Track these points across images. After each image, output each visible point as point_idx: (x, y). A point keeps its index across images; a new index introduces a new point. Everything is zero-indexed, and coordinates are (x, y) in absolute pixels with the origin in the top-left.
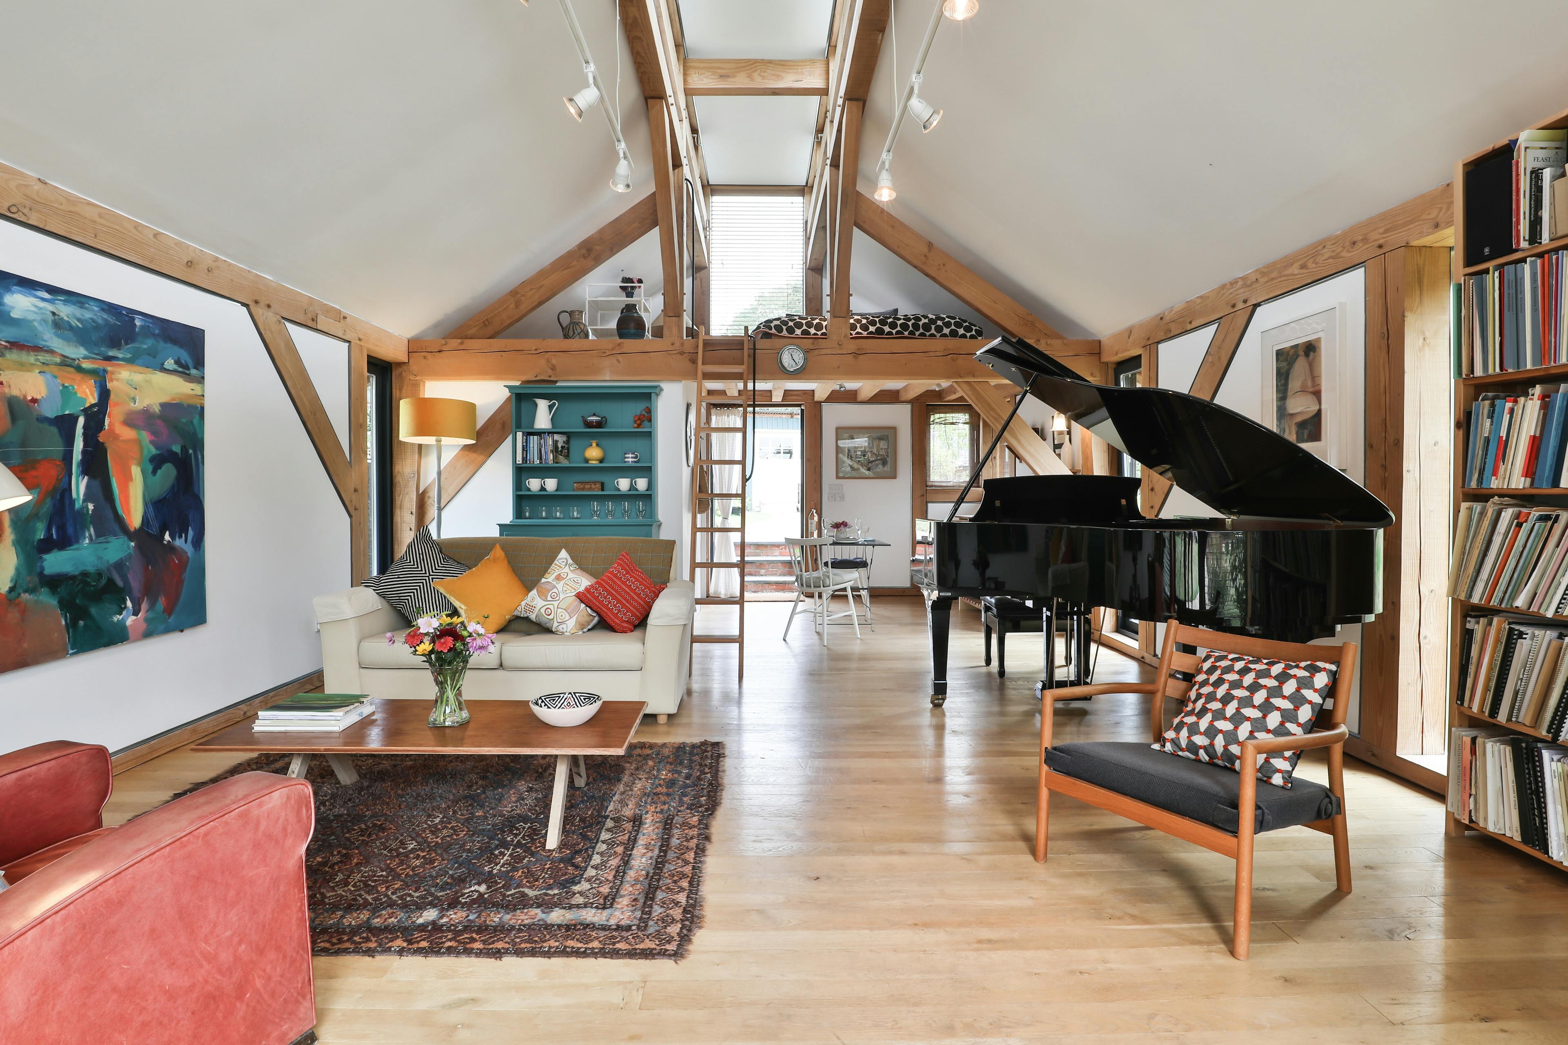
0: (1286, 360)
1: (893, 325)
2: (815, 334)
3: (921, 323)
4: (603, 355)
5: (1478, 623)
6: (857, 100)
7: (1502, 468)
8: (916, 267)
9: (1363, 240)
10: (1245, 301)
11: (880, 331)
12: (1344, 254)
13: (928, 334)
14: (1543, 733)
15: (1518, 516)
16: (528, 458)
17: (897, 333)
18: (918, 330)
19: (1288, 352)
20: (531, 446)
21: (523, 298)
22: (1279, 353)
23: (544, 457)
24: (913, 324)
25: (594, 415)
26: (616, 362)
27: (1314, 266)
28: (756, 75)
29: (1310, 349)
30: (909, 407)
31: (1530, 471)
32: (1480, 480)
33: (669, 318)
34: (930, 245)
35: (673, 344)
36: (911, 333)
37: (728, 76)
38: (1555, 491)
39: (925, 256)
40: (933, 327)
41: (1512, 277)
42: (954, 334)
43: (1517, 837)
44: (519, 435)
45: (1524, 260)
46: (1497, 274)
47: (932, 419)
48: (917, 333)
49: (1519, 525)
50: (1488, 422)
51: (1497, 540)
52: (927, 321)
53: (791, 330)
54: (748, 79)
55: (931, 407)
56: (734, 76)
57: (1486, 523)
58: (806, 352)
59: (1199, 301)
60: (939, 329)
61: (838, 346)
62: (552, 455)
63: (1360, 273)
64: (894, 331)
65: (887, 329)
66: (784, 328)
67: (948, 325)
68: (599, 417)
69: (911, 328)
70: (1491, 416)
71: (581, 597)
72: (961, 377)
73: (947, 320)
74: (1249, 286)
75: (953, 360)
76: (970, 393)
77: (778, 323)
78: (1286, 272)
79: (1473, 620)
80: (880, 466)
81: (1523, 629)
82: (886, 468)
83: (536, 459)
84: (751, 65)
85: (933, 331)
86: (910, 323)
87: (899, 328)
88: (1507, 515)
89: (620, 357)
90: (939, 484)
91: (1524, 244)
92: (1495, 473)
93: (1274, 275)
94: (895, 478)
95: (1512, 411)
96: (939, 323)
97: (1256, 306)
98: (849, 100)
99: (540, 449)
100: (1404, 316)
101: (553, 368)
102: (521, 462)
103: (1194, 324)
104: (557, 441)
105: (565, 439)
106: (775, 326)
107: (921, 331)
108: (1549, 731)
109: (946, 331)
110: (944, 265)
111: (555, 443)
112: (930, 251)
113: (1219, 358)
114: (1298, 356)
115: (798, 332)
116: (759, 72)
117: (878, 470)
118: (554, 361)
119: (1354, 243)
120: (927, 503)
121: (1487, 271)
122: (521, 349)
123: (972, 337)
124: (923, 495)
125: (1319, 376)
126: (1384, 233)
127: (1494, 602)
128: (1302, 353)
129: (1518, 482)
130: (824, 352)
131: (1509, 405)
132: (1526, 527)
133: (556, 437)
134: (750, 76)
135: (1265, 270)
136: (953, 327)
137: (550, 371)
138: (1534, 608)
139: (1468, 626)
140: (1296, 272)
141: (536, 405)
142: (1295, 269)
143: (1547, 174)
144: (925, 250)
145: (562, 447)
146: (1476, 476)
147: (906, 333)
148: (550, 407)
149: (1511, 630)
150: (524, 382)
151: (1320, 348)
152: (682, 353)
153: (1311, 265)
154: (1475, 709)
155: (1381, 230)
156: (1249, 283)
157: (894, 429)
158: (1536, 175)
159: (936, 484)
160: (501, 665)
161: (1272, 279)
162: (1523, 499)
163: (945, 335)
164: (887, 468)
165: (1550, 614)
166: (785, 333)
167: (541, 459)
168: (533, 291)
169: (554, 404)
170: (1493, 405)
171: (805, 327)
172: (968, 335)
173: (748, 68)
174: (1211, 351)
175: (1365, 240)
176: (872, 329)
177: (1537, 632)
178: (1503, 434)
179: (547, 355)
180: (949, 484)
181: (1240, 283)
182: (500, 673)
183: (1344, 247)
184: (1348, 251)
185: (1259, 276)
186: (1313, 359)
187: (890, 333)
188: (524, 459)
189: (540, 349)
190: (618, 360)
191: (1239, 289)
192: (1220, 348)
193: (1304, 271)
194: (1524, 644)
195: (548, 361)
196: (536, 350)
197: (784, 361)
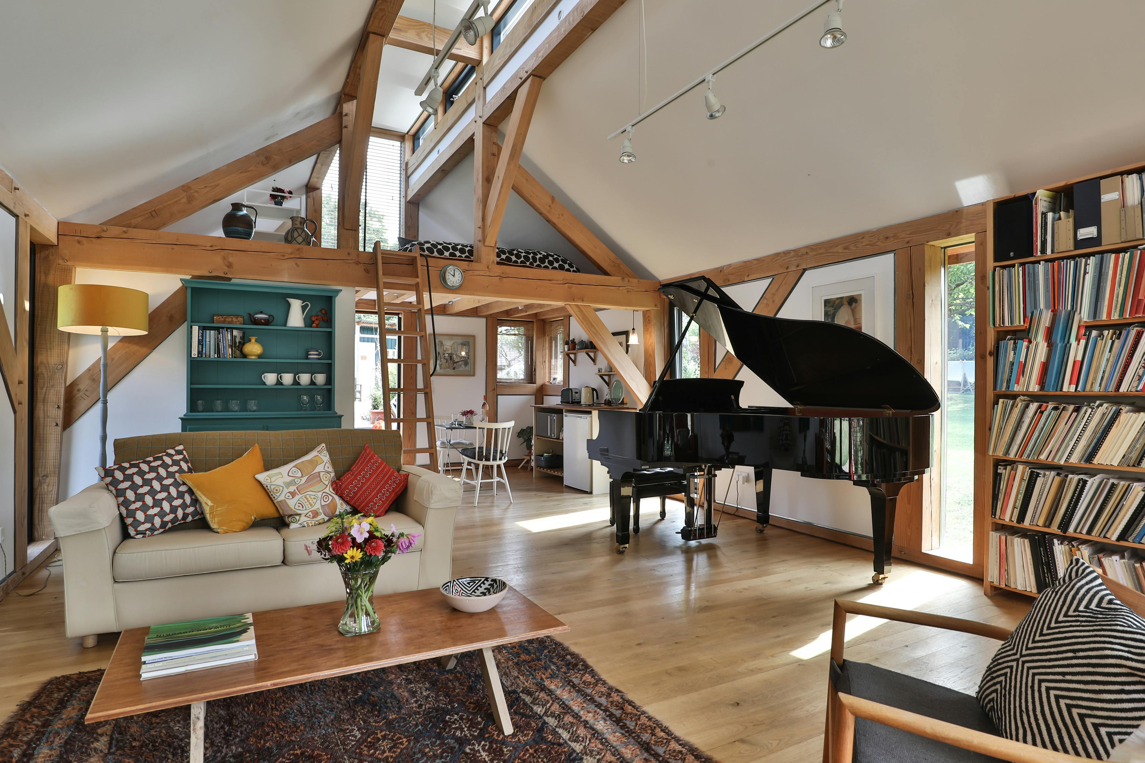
0: (833, 306)
1: (518, 256)
3: (538, 257)
4: (283, 258)
5: (1005, 469)
6: (540, 77)
7: (1022, 379)
8: (540, 213)
9: (893, 237)
10: (798, 266)
11: (508, 259)
12: (879, 243)
13: (543, 265)
14: (1054, 529)
15: (1040, 407)
16: (204, 352)
17: (522, 262)
18: (536, 262)
19: (834, 302)
20: (208, 340)
21: (196, 196)
22: (827, 302)
23: (222, 352)
24: (532, 257)
27: (855, 248)
28: (423, 35)
29: (853, 301)
30: (485, 320)
31: (1042, 382)
32: (1008, 387)
33: (346, 231)
34: (555, 199)
35: (348, 255)
36: (531, 264)
37: (400, 30)
38: (1059, 393)
39: (551, 207)
40: (547, 260)
41: (1032, 271)
42: (561, 268)
43: (1035, 590)
44: (195, 329)
45: (1038, 262)
46: (1021, 268)
47: (499, 330)
48: (535, 264)
49: (1042, 413)
50: (1012, 353)
51: (1027, 421)
52: (541, 256)
53: (440, 252)
54: (417, 37)
55: (500, 321)
56: (405, 32)
57: (1016, 411)
58: (464, 271)
59: (755, 262)
60: (551, 263)
61: (487, 269)
62: (230, 350)
63: (891, 256)
64: (519, 261)
65: (514, 258)
66: (435, 250)
67: (557, 260)
68: (266, 314)
69: (531, 260)
70: (1015, 349)
72: (574, 300)
73: (555, 256)
74: (800, 256)
75: (569, 287)
76: (578, 313)
77: (429, 245)
79: (1002, 467)
80: (463, 366)
81: (1038, 471)
83: (212, 353)
84: (420, 25)
85: (546, 264)
86: (530, 256)
87: (522, 259)
88: (1034, 406)
89: (299, 262)
90: (504, 381)
91: (1039, 253)
92: (1017, 382)
93: (821, 251)
94: (474, 376)
95: (1028, 348)
96: (551, 258)
97: (805, 270)
99: (218, 345)
100: (924, 286)
101: (230, 266)
102: (196, 356)
103: (750, 278)
104: (235, 336)
106: (427, 248)
107: (538, 263)
108: (1058, 529)
109: (556, 265)
110: (564, 216)
111: (233, 338)
112: (553, 202)
113: (773, 301)
114: (842, 305)
115: (447, 254)
116: (426, 33)
117: (461, 369)
118: (231, 259)
119: (887, 238)
120: (497, 395)
121: (1013, 266)
122: (195, 244)
123: (574, 271)
124: (494, 388)
125: (861, 318)
126: (910, 234)
127: (1012, 456)
128: (846, 303)
129: (1034, 388)
130: (477, 273)
131: (1025, 344)
132: (1046, 413)
133: (235, 332)
134: (418, 35)
135: (814, 247)
136: (561, 263)
137: (226, 268)
138: (1050, 459)
139: (999, 471)
140: (840, 251)
142: (839, 249)
143: (1050, 215)
144: (549, 201)
145: (239, 342)
146: (1005, 384)
147: (528, 263)
148: (304, 308)
149: (1032, 472)
150: (194, 277)
151: (861, 301)
152: (358, 263)
153: (852, 247)
154: (1008, 519)
155: (908, 232)
156: (800, 254)
157: (473, 337)
158: (1044, 215)
159: (502, 381)
160: (284, 561)
161: (821, 254)
162: (1033, 398)
163: (555, 268)
164: (468, 368)
165: (1062, 462)
166: (435, 254)
167: (219, 353)
168: (207, 189)
169: (307, 305)
170: (1015, 343)
171: (451, 251)
172: (572, 269)
173: (418, 27)
174: (767, 295)
175: (895, 237)
177: (1047, 473)
178: (1022, 359)
179: (223, 253)
180: (511, 381)
181: (792, 254)
182: (284, 569)
183: (879, 240)
184: (882, 242)
185: (809, 251)
186: (855, 307)
187: (516, 262)
188: (200, 353)
189: (216, 246)
190: (296, 264)
191: (791, 257)
192: (773, 295)
193: (847, 251)
194: (1039, 481)
195: (224, 258)
196: (211, 246)
197: (447, 277)
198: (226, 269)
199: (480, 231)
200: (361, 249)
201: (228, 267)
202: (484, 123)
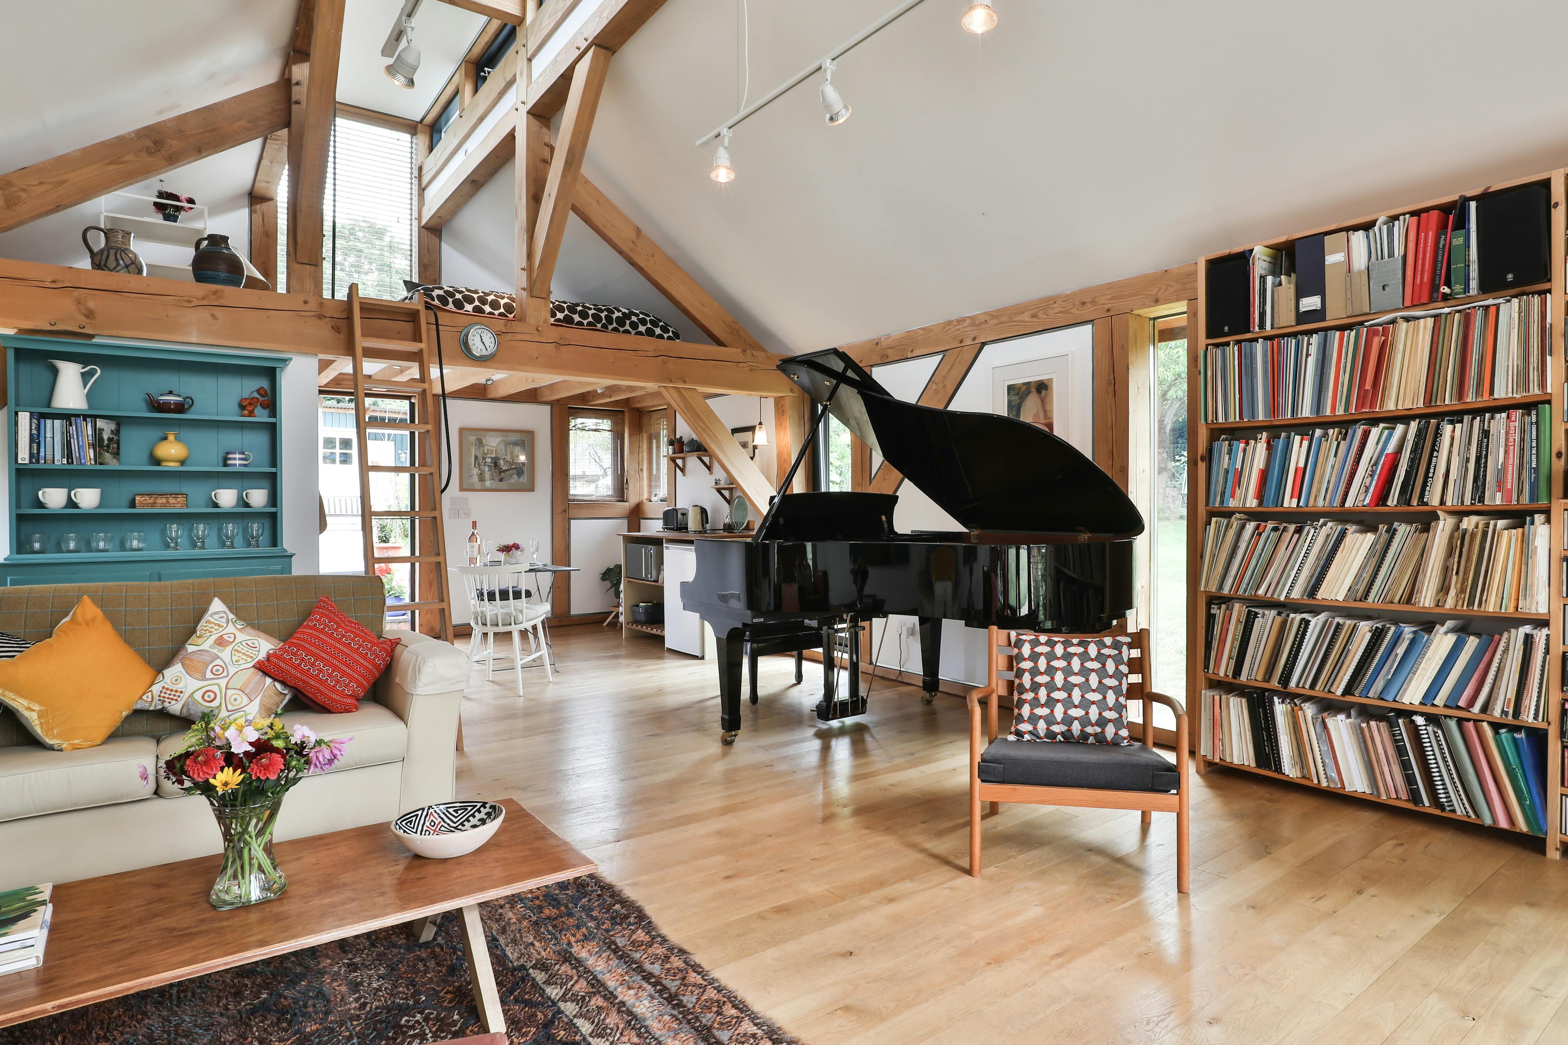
0: (1018, 394)
1: (584, 315)
2: (490, 313)
3: (614, 316)
4: (187, 304)
5: (1220, 608)
6: (606, 48)
7: (1238, 492)
8: (621, 252)
9: (1092, 302)
10: (974, 339)
11: (568, 320)
12: (1074, 311)
13: (621, 329)
14: (1275, 684)
15: (1257, 527)
16: (42, 454)
17: (589, 324)
18: (612, 324)
19: (1020, 388)
20: (48, 435)
21: (23, 195)
22: (1011, 388)
23: (76, 454)
24: (606, 316)
25: (171, 393)
26: (209, 317)
27: (1045, 317)
29: (1042, 387)
30: (548, 408)
31: (1260, 495)
32: (1222, 502)
33: (299, 266)
34: (638, 231)
35: (305, 302)
36: (605, 326)
38: (1279, 509)
39: (633, 242)
40: (628, 322)
41: (1248, 351)
42: (650, 333)
43: (1253, 764)
44: (24, 418)
45: (1256, 340)
46: (1236, 348)
47: (572, 423)
48: (610, 327)
49: (1260, 534)
50: (1227, 457)
51: (1243, 545)
52: (620, 314)
53: (459, 304)
55: (572, 411)
57: (1231, 533)
58: (498, 334)
59: (922, 332)
60: (634, 326)
61: (536, 332)
62: (92, 451)
63: (1088, 328)
64: (585, 322)
65: (577, 318)
66: (450, 300)
67: (643, 322)
68: (179, 396)
69: (604, 321)
70: (1230, 452)
71: (264, 668)
72: (671, 381)
73: (641, 316)
74: (977, 326)
75: (664, 362)
76: (678, 400)
77: (441, 292)
78: (1016, 319)
79: (1216, 607)
80: (515, 476)
81: (1257, 610)
82: (521, 479)
83: (58, 456)
85: (627, 327)
86: (603, 315)
87: (590, 319)
88: (1250, 526)
89: (218, 312)
90: (582, 498)
91: (1257, 329)
92: (1233, 496)
93: (1004, 319)
94: (533, 491)
95: (1245, 451)
96: (634, 318)
97: (983, 344)
98: (597, 45)
99: (69, 443)
100: (1128, 368)
101: (90, 314)
102: (27, 462)
103: (913, 354)
104: (101, 433)
105: (113, 426)
106: (438, 296)
107: (615, 325)
108: (1279, 683)
109: (642, 329)
110: (653, 256)
111: (97, 435)
112: (638, 237)
113: (944, 387)
114: (1029, 393)
115: (469, 307)
117: (512, 481)
118: (91, 304)
119: (1084, 303)
120: (570, 519)
121: (1227, 344)
122: (21, 276)
123: (669, 338)
124: (565, 511)
125: (1052, 411)
127: (1226, 591)
128: (1034, 390)
129: (1251, 503)
130: (519, 337)
131: (1242, 445)
132: (1264, 535)
133: (100, 423)
135: (995, 314)
136: (649, 325)
137: (83, 318)
138: (1269, 595)
139: (1212, 612)
140: (1027, 319)
141: (55, 372)
142: (1026, 317)
143: (1269, 279)
144: (633, 235)
145: (109, 440)
146: (1218, 498)
147: (599, 326)
149: (1249, 612)
150: (22, 331)
151: (1052, 387)
152: (321, 317)
153: (1041, 315)
154: (1222, 674)
155: (1110, 297)
156: (977, 323)
157: (531, 434)
158: (1263, 278)
159: (578, 498)
160: (156, 793)
161: (1003, 323)
162: (1251, 515)
163: (640, 333)
164: (524, 479)
165: (1282, 598)
166: (451, 306)
167: (70, 457)
168: (44, 187)
170: (1230, 445)
171: (477, 303)
172: (666, 335)
174: (936, 379)
176: (560, 316)
177: (1267, 612)
178: (1238, 466)
179: (77, 293)
180: (591, 498)
181: (968, 322)
182: (158, 803)
183: (1074, 305)
184: (1078, 309)
185: (988, 318)
186: (1046, 396)
187: (580, 323)
188: (34, 456)
189: (63, 281)
190: (212, 315)
191: (967, 327)
192: (945, 377)
193: (1035, 320)
194: (1258, 622)
195: (79, 302)
196: (54, 282)
197: (470, 342)
198: (83, 320)
199: (525, 273)
200: (327, 295)
201: (87, 316)
202: (528, 112)
